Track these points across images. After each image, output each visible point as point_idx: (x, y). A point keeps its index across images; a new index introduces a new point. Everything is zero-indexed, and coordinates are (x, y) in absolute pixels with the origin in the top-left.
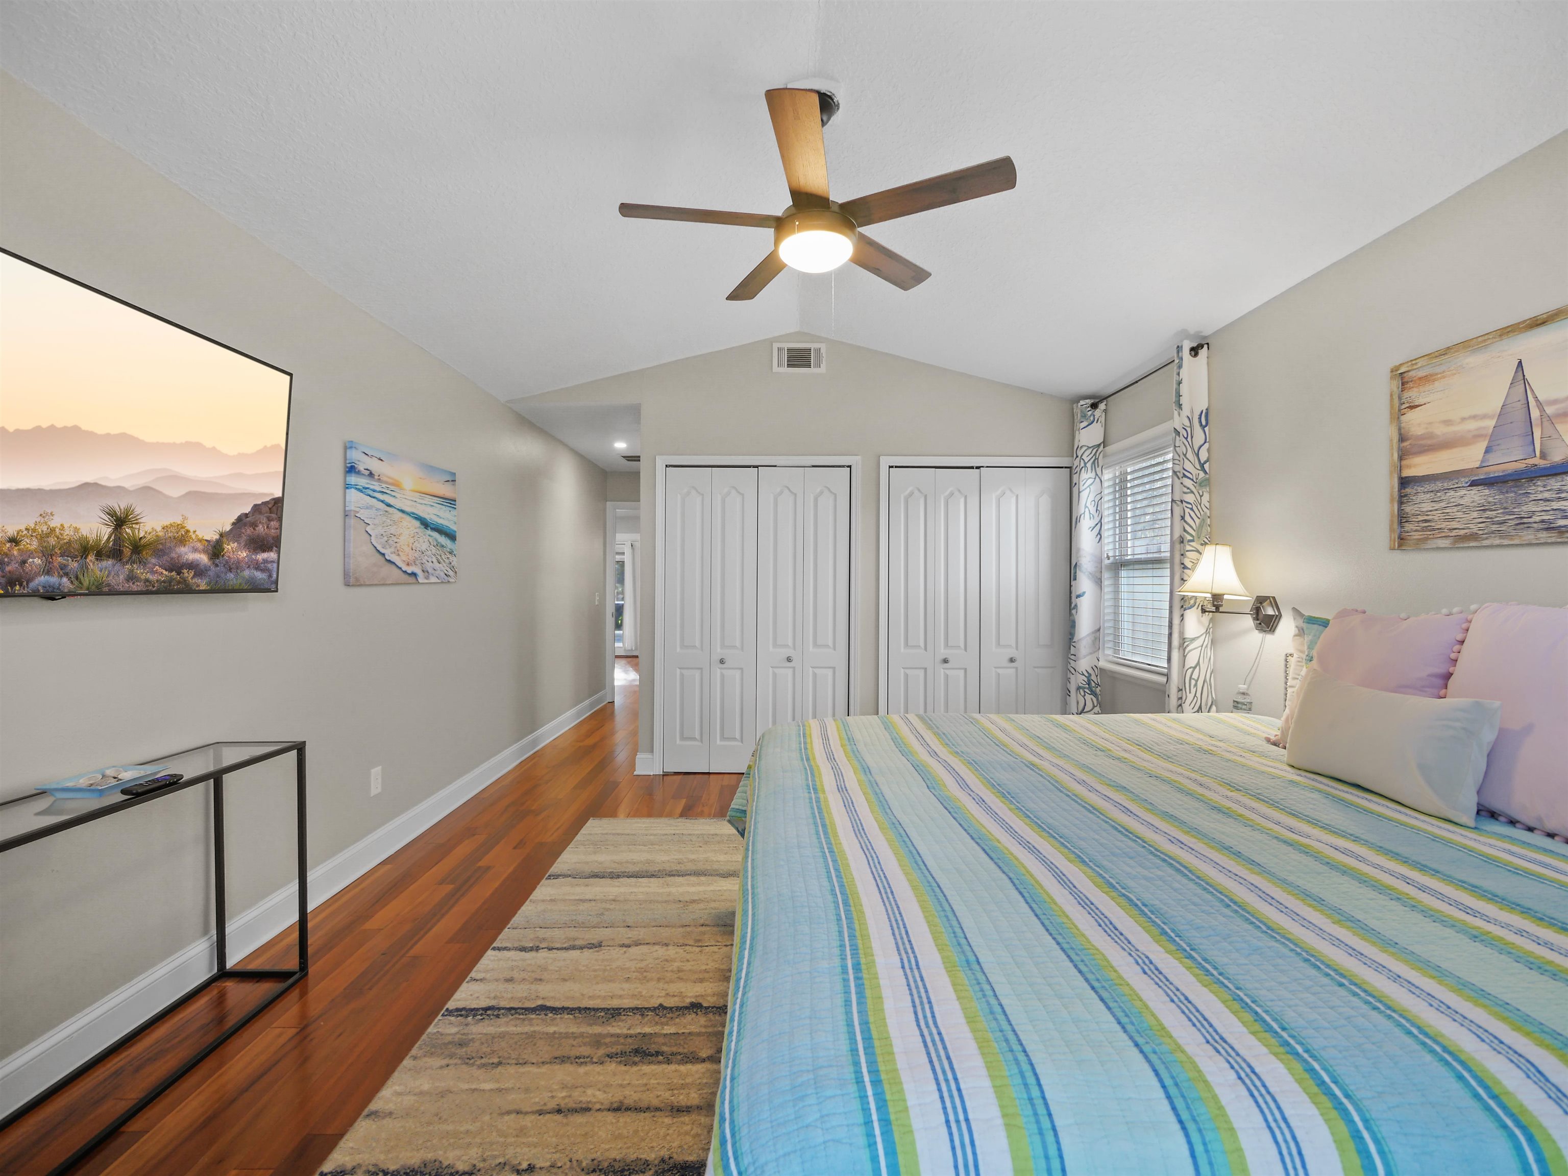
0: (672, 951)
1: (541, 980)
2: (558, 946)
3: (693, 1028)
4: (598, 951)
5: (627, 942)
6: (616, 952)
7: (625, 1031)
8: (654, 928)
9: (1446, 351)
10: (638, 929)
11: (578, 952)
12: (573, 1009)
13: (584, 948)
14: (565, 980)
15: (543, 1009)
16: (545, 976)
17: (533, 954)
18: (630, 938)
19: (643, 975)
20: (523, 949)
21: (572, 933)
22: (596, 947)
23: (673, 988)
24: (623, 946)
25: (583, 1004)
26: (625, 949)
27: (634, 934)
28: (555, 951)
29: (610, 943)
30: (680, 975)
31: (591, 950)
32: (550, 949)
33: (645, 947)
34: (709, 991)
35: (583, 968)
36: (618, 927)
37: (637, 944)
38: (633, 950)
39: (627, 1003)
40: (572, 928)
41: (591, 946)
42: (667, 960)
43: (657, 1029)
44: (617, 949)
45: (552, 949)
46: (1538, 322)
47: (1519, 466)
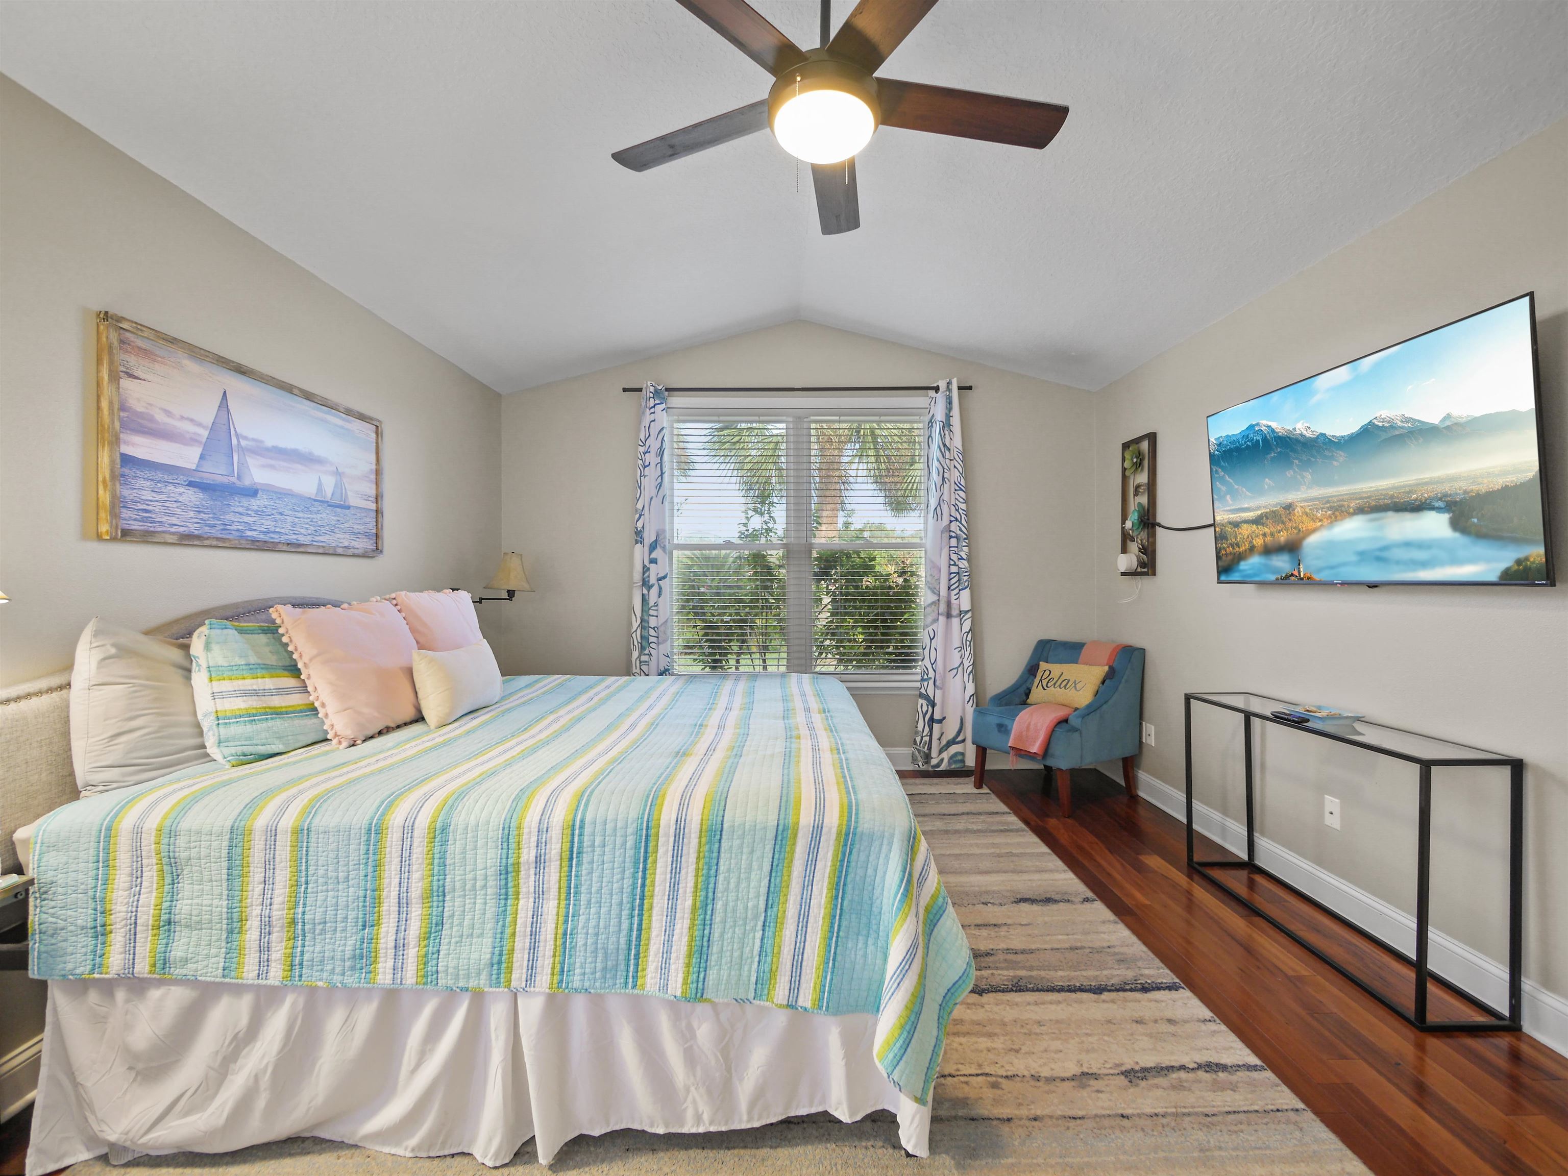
0: (1020, 1066)
1: (1136, 1021)
9: (172, 341)
12: (1061, 990)
14: (1110, 1022)
19: (1026, 1029)
20: (1223, 1067)
24: (1093, 1076)
25: (1058, 995)
26: (1087, 1071)
28: (1175, 1064)
30: (983, 1028)
32: (1184, 1067)
36: (1139, 1116)
40: (1205, 1111)
42: (1015, 1051)
45: (1182, 1068)
46: (241, 370)
47: (225, 480)
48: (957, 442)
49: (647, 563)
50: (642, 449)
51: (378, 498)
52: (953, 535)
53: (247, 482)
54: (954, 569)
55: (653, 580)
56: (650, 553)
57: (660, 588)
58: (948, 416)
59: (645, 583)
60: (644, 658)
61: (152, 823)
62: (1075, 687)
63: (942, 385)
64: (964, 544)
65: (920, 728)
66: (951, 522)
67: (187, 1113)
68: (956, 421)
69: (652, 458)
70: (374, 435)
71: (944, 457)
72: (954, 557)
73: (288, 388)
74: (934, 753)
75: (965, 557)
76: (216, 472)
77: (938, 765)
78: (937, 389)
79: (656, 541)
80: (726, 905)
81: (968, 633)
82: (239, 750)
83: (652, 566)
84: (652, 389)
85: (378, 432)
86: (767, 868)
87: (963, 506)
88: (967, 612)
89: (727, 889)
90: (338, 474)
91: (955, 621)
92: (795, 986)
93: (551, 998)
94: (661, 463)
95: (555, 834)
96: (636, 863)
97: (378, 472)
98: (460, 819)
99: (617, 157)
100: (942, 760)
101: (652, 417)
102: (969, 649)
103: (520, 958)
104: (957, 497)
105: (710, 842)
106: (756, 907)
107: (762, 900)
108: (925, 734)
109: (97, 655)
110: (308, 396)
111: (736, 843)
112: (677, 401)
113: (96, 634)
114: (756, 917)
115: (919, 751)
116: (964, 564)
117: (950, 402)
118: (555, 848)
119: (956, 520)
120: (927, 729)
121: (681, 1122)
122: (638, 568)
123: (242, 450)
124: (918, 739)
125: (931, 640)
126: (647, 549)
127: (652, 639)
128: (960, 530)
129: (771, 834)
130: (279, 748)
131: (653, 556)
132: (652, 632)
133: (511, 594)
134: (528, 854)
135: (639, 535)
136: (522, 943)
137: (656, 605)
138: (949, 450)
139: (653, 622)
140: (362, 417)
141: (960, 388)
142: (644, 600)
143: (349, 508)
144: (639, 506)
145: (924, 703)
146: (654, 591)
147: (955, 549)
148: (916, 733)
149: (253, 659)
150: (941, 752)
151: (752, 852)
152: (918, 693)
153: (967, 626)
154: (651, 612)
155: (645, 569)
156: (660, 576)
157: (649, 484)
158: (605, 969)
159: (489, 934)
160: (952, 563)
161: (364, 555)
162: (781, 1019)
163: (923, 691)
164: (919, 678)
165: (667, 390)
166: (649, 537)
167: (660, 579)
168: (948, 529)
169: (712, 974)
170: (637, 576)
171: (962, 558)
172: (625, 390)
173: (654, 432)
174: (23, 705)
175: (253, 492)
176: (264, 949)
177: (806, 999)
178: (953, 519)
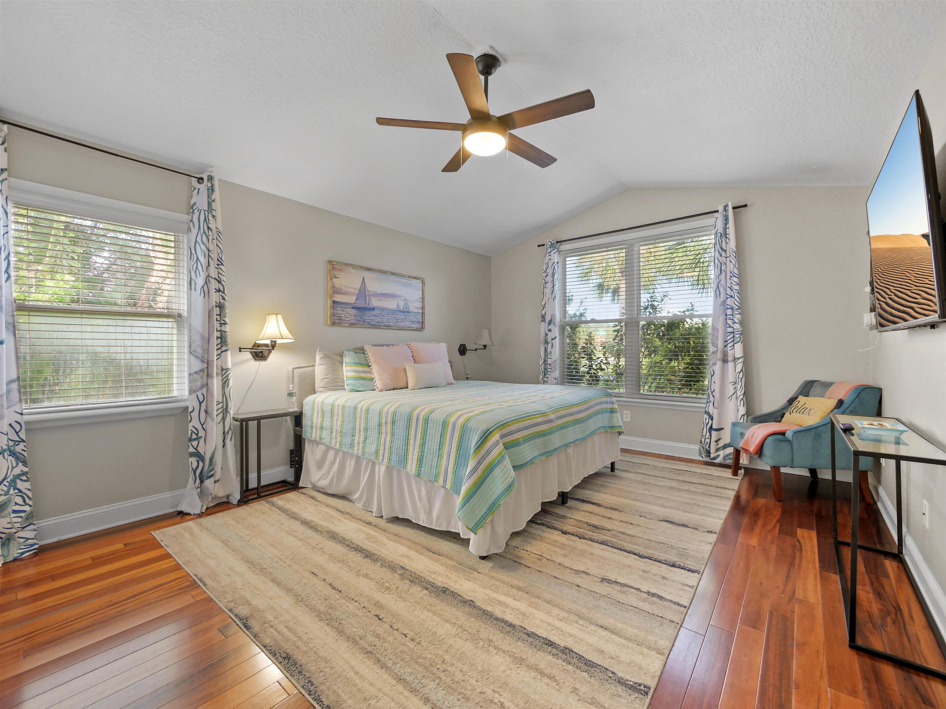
0: (559, 560)
1: (644, 571)
2: (633, 590)
3: (570, 527)
4: (605, 576)
5: (583, 575)
6: (594, 571)
7: (601, 535)
8: (561, 578)
9: (347, 265)
10: (571, 582)
11: (618, 580)
12: (623, 550)
13: (614, 582)
14: (629, 566)
15: (641, 556)
16: (641, 573)
17: (653, 591)
18: (581, 577)
19: (582, 553)
20: (661, 598)
21: (622, 597)
22: (606, 579)
23: (571, 543)
24: (587, 574)
25: (619, 551)
26: (587, 571)
27: (578, 580)
28: (635, 587)
29: (596, 579)
30: (563, 546)
31: (609, 578)
32: (638, 589)
33: (573, 568)
34: (554, 536)
35: (616, 569)
36: (585, 589)
37: (577, 572)
38: (582, 568)
39: (596, 545)
40: (621, 601)
41: (609, 581)
42: (565, 556)
43: (586, 532)
44: (591, 573)
45: (637, 589)
46: (369, 269)
47: (363, 306)
48: (732, 245)
49: (547, 332)
50: (544, 275)
51: (423, 308)
52: (729, 307)
53: (371, 306)
54: (730, 330)
55: (549, 340)
56: (549, 326)
57: (552, 344)
58: (725, 228)
59: (546, 342)
60: (546, 379)
61: (320, 401)
62: (809, 413)
63: (721, 208)
64: (737, 313)
65: (704, 433)
66: (727, 298)
67: (324, 480)
68: (731, 231)
69: (549, 279)
70: (421, 284)
71: (721, 256)
72: (730, 322)
73: (385, 272)
74: (712, 450)
75: (737, 321)
76: (361, 304)
77: (714, 458)
78: (717, 211)
79: (551, 320)
80: (428, 446)
81: (740, 372)
82: (351, 388)
83: (549, 333)
84: (549, 244)
85: (423, 283)
86: (439, 435)
87: (737, 287)
88: (739, 358)
89: (429, 441)
90: (405, 300)
91: (731, 365)
92: (445, 481)
93: (388, 467)
94: (553, 280)
95: (390, 414)
96: (407, 427)
97: (423, 298)
98: (371, 408)
99: (445, 170)
100: (718, 456)
101: (549, 257)
102: (740, 384)
103: (381, 452)
104: (732, 281)
105: (425, 423)
106: (436, 449)
107: (438, 446)
108: (707, 437)
109: (320, 357)
110: (393, 274)
111: (432, 425)
112: (565, 247)
113: (319, 351)
114: (436, 452)
115: (703, 447)
116: (737, 326)
117: (726, 219)
118: (389, 420)
119: (732, 297)
120: (708, 434)
121: (419, 522)
122: (543, 334)
123: (369, 295)
124: (703, 440)
125: (712, 376)
126: (547, 324)
127: (549, 370)
128: (734, 303)
129: (441, 424)
130: (362, 389)
131: (549, 328)
132: (549, 367)
133: (485, 346)
134: (384, 421)
135: (543, 317)
136: (382, 448)
137: (551, 352)
138: (725, 251)
139: (549, 361)
140: (415, 278)
141: (734, 208)
142: (546, 350)
143: (410, 312)
144: (543, 303)
145: (707, 417)
146: (550, 345)
147: (731, 317)
148: (702, 436)
149: (357, 361)
150: (717, 450)
151: (436, 429)
152: (704, 411)
153: (739, 367)
154: (549, 356)
155: (547, 335)
156: (553, 337)
157: (548, 291)
158: (399, 461)
159: (375, 443)
160: (728, 326)
161: (417, 330)
162: (442, 491)
163: (707, 409)
164: (705, 401)
165: (557, 242)
166: (548, 318)
167: (552, 340)
168: (724, 302)
169: (423, 469)
170: (542, 338)
171: (735, 323)
172: (539, 246)
173: (550, 265)
174: (306, 369)
175: (373, 309)
176: (336, 438)
177: (448, 486)
178: (728, 296)
